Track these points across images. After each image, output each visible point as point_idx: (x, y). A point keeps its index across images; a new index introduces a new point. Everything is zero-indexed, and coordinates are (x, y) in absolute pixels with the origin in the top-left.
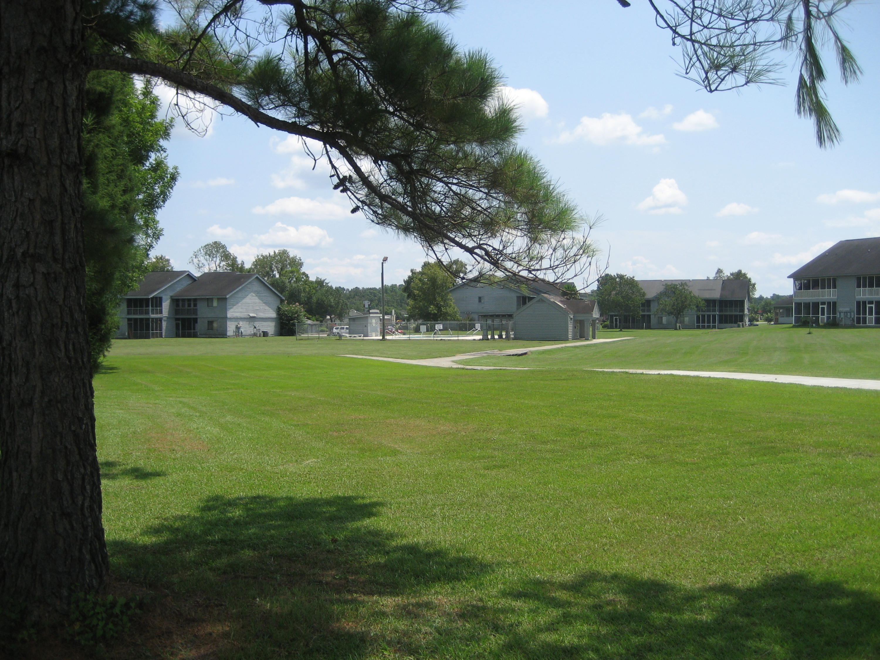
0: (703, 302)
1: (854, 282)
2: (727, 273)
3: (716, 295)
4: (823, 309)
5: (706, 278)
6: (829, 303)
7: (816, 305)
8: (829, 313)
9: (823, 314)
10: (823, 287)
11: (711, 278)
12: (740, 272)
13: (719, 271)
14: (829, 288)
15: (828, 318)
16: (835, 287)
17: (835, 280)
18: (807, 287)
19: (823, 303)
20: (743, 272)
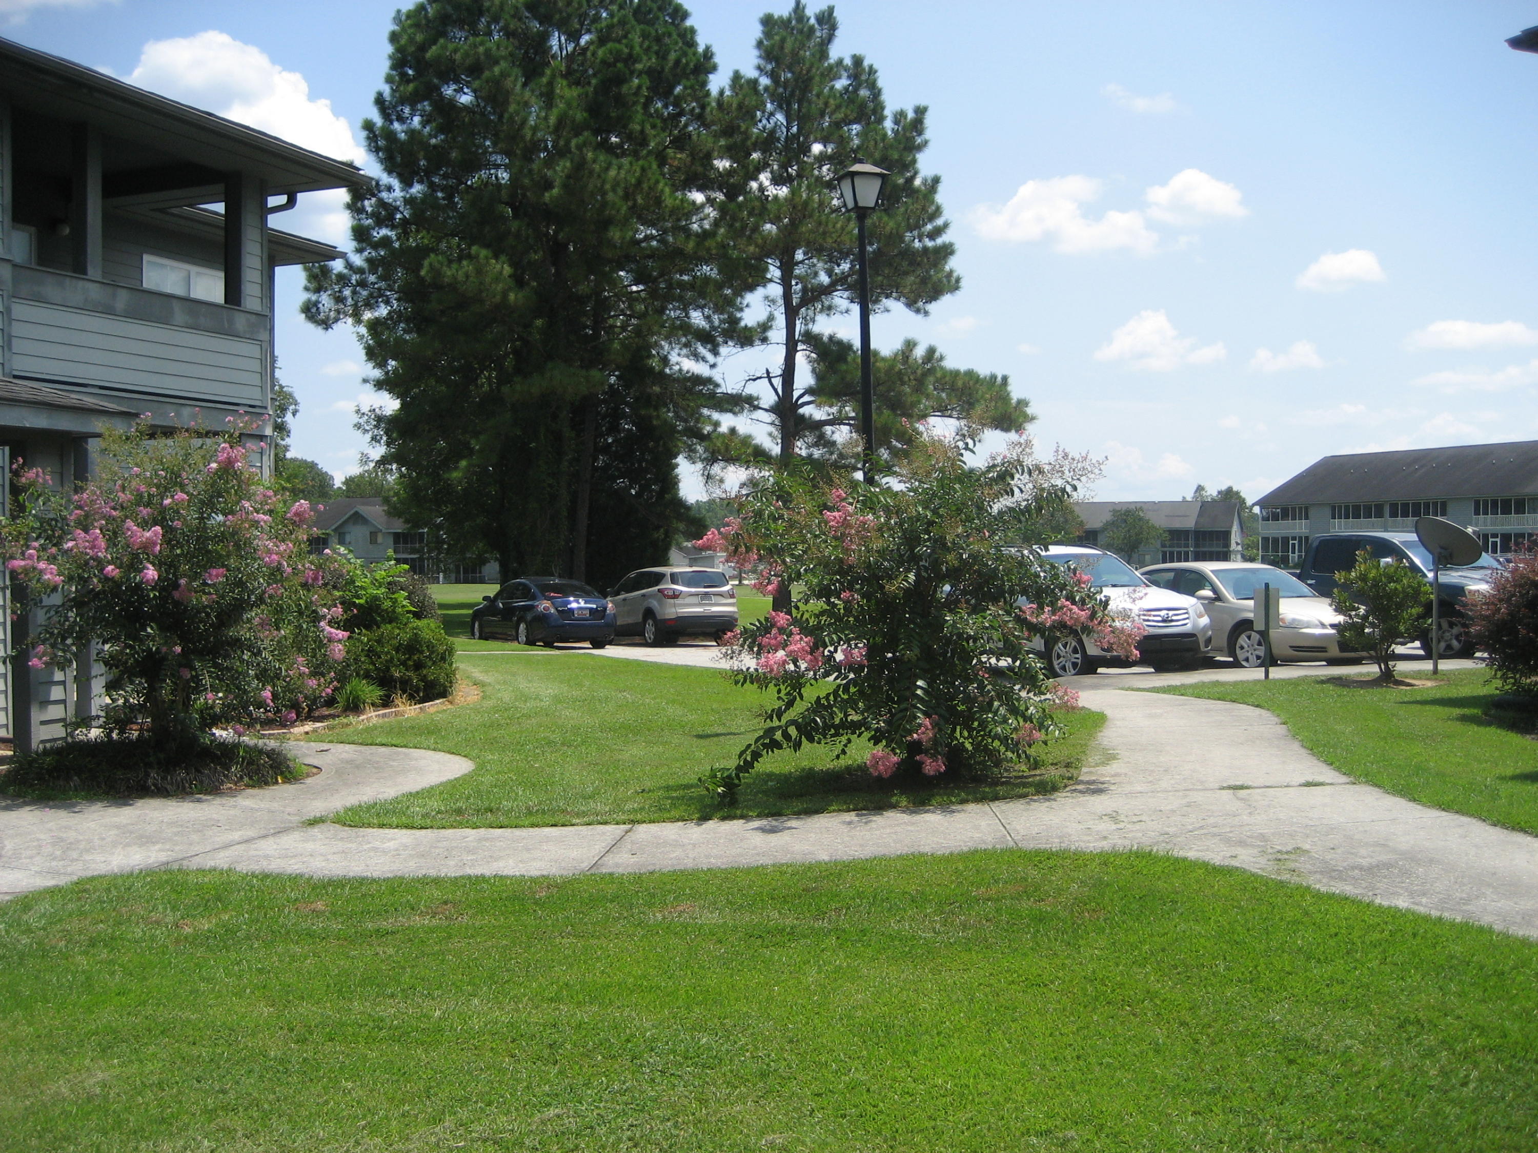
0: (1166, 535)
1: (1328, 512)
2: (1212, 491)
3: (1189, 523)
4: (1294, 545)
5: (1180, 499)
6: (1301, 538)
7: (1286, 540)
8: (1300, 551)
9: (1293, 552)
10: (1294, 518)
11: (1189, 499)
12: (1229, 491)
13: (1200, 489)
14: (1300, 519)
15: (1300, 557)
16: (1307, 518)
17: (1307, 509)
18: (1275, 517)
19: (1294, 538)
20: (1235, 489)
